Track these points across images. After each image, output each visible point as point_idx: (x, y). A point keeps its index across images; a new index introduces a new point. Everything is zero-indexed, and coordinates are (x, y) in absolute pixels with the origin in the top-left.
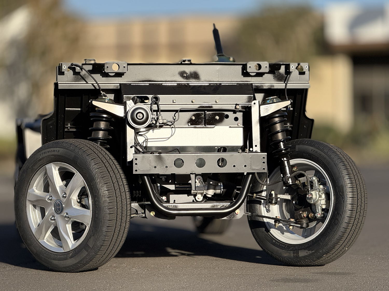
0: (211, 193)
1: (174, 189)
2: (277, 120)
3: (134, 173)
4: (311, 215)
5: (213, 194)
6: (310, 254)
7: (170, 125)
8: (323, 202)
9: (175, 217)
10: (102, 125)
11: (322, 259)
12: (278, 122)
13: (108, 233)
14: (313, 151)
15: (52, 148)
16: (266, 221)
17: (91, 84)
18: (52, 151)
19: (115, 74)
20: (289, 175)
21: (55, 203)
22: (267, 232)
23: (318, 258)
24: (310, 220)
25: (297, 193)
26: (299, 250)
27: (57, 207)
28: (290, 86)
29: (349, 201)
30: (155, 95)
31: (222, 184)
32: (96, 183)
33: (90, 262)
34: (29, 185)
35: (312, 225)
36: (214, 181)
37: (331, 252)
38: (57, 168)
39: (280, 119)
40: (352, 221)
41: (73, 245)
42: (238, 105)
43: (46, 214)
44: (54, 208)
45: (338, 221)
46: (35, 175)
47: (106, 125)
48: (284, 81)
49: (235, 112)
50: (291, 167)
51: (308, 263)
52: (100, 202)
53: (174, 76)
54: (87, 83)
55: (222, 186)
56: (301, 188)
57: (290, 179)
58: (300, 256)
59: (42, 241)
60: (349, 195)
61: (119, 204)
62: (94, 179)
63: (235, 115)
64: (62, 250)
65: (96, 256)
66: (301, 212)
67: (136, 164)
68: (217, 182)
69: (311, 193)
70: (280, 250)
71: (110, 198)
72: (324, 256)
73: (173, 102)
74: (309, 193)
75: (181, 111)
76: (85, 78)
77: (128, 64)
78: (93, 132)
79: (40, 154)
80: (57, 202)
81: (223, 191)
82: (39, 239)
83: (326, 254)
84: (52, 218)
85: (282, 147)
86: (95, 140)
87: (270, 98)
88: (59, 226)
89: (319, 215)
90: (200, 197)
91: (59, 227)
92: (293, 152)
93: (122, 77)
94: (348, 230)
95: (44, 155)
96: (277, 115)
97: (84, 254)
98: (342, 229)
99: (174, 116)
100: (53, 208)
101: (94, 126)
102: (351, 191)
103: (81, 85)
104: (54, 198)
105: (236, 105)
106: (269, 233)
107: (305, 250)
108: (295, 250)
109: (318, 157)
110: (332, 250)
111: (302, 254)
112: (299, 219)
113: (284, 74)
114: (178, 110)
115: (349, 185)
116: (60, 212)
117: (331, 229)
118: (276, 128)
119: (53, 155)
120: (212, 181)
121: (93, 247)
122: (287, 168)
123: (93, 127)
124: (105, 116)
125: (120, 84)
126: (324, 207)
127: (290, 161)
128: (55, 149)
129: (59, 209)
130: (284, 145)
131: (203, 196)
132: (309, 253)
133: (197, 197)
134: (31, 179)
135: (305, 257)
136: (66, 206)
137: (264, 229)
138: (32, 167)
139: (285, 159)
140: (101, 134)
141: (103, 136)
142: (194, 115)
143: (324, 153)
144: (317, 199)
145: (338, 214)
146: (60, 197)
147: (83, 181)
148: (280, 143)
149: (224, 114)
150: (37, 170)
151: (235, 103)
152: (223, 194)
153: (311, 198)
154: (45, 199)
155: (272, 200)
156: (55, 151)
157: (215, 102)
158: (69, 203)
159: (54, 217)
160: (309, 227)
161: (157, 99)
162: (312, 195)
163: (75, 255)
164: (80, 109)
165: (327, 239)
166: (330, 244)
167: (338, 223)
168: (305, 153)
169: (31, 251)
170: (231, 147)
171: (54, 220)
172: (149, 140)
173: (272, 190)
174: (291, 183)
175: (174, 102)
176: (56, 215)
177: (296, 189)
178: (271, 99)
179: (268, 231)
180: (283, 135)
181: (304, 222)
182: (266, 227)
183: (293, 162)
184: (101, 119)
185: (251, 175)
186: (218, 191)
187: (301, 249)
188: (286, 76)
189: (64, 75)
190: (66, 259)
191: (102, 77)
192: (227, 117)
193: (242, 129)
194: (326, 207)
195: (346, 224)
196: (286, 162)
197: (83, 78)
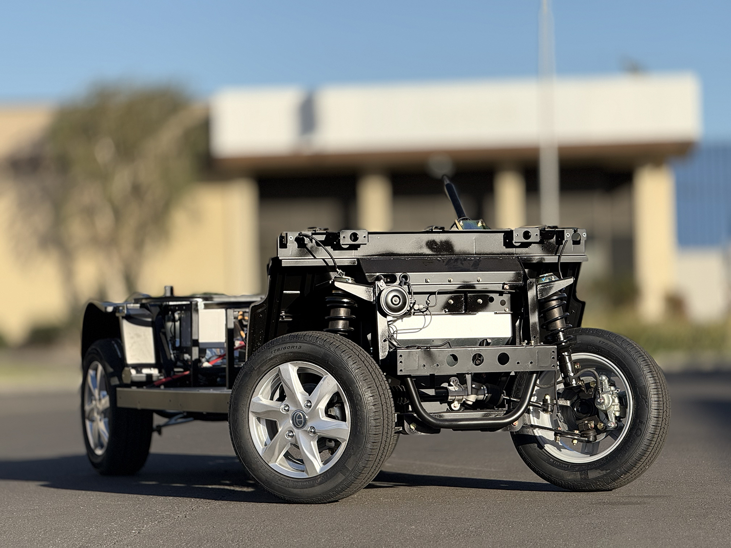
0: (472, 399)
1: (434, 394)
2: (554, 303)
3: (399, 373)
4: (600, 426)
5: (474, 401)
6: (605, 475)
7: (423, 312)
8: (617, 408)
9: (440, 429)
10: (342, 312)
11: (619, 480)
12: (556, 306)
13: (373, 451)
14: (601, 342)
15: (289, 343)
16: (538, 435)
17: (322, 260)
18: (290, 347)
19: (348, 246)
20: (572, 374)
21: (294, 414)
22: (540, 449)
23: (614, 480)
24: (598, 432)
25: (579, 398)
26: (588, 470)
27: (297, 420)
28: (564, 259)
29: (653, 405)
30: (404, 273)
31: (485, 387)
32: (357, 387)
33: (346, 489)
34: (254, 391)
35: (601, 437)
36: (477, 384)
37: (631, 472)
38: (296, 369)
39: (557, 302)
40: (658, 430)
41: (321, 469)
42: (507, 284)
43: (280, 430)
44: (293, 420)
45: (641, 431)
46: (262, 378)
47: (347, 313)
48: (555, 253)
49: (501, 293)
50: (574, 363)
51: (600, 487)
52: (364, 411)
53: (421, 247)
54: (315, 258)
55: (486, 389)
56: (584, 391)
57: (574, 380)
58: (590, 477)
59: (274, 464)
60: (653, 398)
61: (384, 413)
62: (354, 382)
63: (502, 298)
64: (304, 475)
65: (355, 481)
66: (586, 422)
67: (401, 362)
68: (481, 384)
69: (602, 397)
70: (562, 471)
71: (376, 407)
72: (622, 477)
73: (426, 282)
74: (600, 397)
75: (439, 293)
76: (313, 251)
77: (369, 233)
78: (330, 323)
79: (272, 352)
80: (297, 413)
81: (487, 396)
82: (270, 462)
83: (625, 474)
84: (290, 434)
85: (562, 339)
86: (336, 331)
87: (545, 275)
88: (301, 444)
89: (612, 424)
90: (456, 406)
91: (301, 446)
92: (574, 344)
93: (357, 250)
94: (653, 442)
95: (277, 353)
96: (555, 297)
97: (340, 478)
98: (645, 442)
99: (428, 300)
100: (291, 422)
101: (332, 315)
102: (655, 393)
103: (308, 261)
104: (292, 409)
105: (504, 284)
106: (543, 450)
107: (596, 469)
108: (582, 471)
109: (608, 351)
110: (632, 469)
111: (592, 474)
112: (584, 431)
113: (554, 243)
114: (436, 292)
115: (653, 386)
116: (301, 426)
117: (631, 443)
118: (553, 315)
119: (291, 352)
120: (475, 383)
121: (352, 470)
122: (569, 365)
123: (329, 315)
124: (346, 300)
125: (358, 260)
126: (617, 414)
127: (572, 355)
128: (295, 344)
129: (299, 422)
130: (563, 335)
131: (461, 404)
132: (603, 473)
133: (452, 405)
134: (256, 383)
135: (597, 479)
136: (310, 418)
137: (536, 445)
138: (259, 368)
139: (566, 353)
140: (341, 325)
141: (344, 327)
142: (451, 298)
143: (618, 345)
144: (610, 404)
145: (641, 422)
146: (301, 406)
147: (336, 385)
148: (559, 333)
149: (488, 296)
150: (266, 372)
151: (503, 283)
152: (487, 400)
153: (603, 403)
154: (279, 410)
155: (548, 406)
156: (295, 348)
157: (478, 281)
158: (314, 414)
159: (293, 433)
160: (597, 441)
161: (406, 277)
162: (604, 399)
163: (326, 481)
164: (299, 292)
165: (627, 455)
166: (631, 461)
167: (641, 434)
168: (590, 345)
169: (257, 478)
170: (496, 339)
171: (292, 436)
172: (398, 332)
173: (546, 395)
174: (574, 385)
175: (428, 282)
176: (295, 430)
177: (577, 392)
178: (547, 276)
179: (542, 447)
180: (562, 323)
181: (592, 434)
182: (540, 442)
183: (576, 356)
184: (341, 305)
185: (535, 375)
186: (481, 397)
187: (591, 469)
188: (557, 246)
189: (286, 247)
190: (313, 486)
191: (334, 250)
192: (492, 300)
193: (509, 316)
194: (620, 414)
195: (651, 435)
196: (567, 357)
197: (310, 252)
